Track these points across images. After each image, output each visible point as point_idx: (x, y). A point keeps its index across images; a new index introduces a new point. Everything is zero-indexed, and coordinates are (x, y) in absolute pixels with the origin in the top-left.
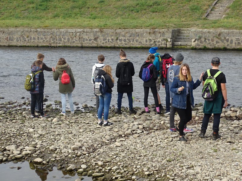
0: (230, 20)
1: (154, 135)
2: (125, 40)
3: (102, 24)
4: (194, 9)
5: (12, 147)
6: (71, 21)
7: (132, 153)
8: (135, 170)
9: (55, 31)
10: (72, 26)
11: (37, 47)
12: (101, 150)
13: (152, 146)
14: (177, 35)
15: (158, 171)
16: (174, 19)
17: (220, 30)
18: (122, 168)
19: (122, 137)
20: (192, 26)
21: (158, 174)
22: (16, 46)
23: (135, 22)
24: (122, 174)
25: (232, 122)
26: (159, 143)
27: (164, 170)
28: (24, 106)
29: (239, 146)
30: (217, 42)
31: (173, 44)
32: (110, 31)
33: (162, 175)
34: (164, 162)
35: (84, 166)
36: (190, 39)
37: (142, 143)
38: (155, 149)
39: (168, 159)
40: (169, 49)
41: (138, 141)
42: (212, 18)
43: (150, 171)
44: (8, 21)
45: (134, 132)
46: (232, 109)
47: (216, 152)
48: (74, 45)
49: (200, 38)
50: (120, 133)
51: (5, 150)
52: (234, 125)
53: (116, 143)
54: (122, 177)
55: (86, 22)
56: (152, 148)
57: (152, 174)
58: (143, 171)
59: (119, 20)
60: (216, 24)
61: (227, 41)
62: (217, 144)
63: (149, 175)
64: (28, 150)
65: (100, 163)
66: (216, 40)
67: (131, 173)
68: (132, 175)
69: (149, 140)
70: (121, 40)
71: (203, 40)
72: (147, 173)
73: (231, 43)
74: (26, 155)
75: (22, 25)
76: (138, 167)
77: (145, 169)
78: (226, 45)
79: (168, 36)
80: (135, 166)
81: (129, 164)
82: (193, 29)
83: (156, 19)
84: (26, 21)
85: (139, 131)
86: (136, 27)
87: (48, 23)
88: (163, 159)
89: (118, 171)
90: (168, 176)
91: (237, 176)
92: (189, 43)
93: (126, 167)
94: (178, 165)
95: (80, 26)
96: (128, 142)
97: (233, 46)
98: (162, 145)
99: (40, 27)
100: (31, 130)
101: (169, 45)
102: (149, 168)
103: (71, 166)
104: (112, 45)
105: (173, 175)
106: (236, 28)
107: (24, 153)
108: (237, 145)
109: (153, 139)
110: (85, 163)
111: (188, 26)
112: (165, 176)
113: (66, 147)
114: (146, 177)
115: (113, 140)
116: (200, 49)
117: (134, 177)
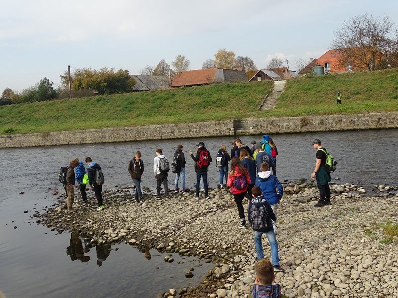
0: (279, 109)
1: (228, 212)
2: (196, 132)
3: (177, 119)
4: (250, 103)
5: (110, 231)
6: (151, 119)
7: (211, 229)
8: (214, 245)
9: (139, 127)
10: (153, 123)
11: (126, 141)
12: (185, 228)
13: (227, 222)
14: (238, 124)
15: (234, 244)
16: (234, 112)
17: (272, 119)
18: (203, 244)
19: (201, 216)
20: (250, 116)
21: (234, 246)
22: (108, 142)
23: (203, 116)
24: (204, 248)
25: (292, 196)
26: (232, 219)
27: (239, 243)
28: (118, 194)
29: (300, 217)
30: (271, 128)
31: (235, 132)
32: (183, 125)
33: (238, 248)
34: (238, 235)
35: (171, 244)
36: (248, 127)
37: (219, 220)
39: (241, 233)
40: (232, 136)
41: (215, 218)
42: (265, 108)
43: (228, 245)
44: (100, 122)
45: (211, 210)
46: (290, 184)
47: (281, 224)
48: (155, 138)
49: (257, 125)
50: (200, 212)
51: (104, 234)
52: (293, 199)
53: (197, 221)
54: (204, 252)
55: (164, 118)
57: (229, 247)
58: (221, 245)
59: (190, 115)
60: (269, 114)
61: (279, 126)
62: (281, 217)
63: (227, 248)
64: (123, 232)
65: (185, 240)
66: (269, 126)
67: (212, 247)
68: (213, 249)
69: (224, 217)
70: (193, 132)
71: (259, 127)
72: (225, 247)
73: (282, 128)
74: (122, 237)
75: (112, 125)
76: (217, 241)
77: (223, 244)
78: (278, 130)
79: (231, 126)
80: (214, 241)
81: (210, 240)
82: (251, 119)
83: (220, 113)
84: (115, 122)
85: (215, 209)
86: (204, 120)
87: (133, 121)
88: (237, 234)
89: (200, 246)
90: (243, 248)
91: (301, 244)
92: (248, 131)
93: (207, 242)
94: (250, 238)
95: (159, 123)
97: (284, 130)
98: (235, 221)
99: (126, 126)
100: (125, 214)
101: (232, 133)
102: (226, 242)
103: (161, 245)
104: (186, 136)
105: (247, 247)
106: (285, 116)
107: (120, 235)
108: (298, 216)
109: (227, 216)
110: (173, 241)
111: (247, 116)
112: (241, 248)
113: (155, 228)
114: (224, 250)
115: (193, 218)
116: (258, 135)
117: (214, 251)
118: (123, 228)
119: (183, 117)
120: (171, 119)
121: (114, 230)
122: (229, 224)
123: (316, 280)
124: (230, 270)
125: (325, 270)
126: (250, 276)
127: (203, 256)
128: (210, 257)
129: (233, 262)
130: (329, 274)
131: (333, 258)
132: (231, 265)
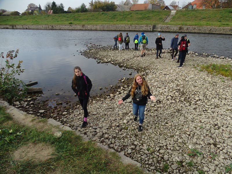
0: (172, 22)
2: (138, 28)
3: (131, 23)
4: (160, 19)
5: (105, 59)
6: (122, 22)
9: (117, 25)
10: (122, 24)
11: (112, 30)
12: (130, 60)
14: (154, 27)
16: (153, 22)
20: (159, 24)
22: (105, 30)
23: (141, 23)
28: (108, 48)
30: (167, 29)
31: (153, 30)
32: (133, 25)
35: (125, 65)
36: (158, 28)
40: (152, 31)
42: (166, 22)
44: (103, 22)
48: (123, 30)
49: (161, 28)
51: (103, 60)
55: (126, 22)
59: (136, 22)
60: (167, 24)
61: (170, 29)
65: (130, 64)
66: (166, 28)
68: (139, 67)
70: (137, 28)
71: (162, 28)
73: (171, 30)
74: (109, 61)
75: (107, 24)
78: (169, 31)
79: (152, 27)
82: (160, 25)
83: (148, 22)
84: (108, 22)
87: (115, 23)
89: (135, 66)
91: (170, 69)
92: (158, 30)
94: (153, 65)
95: (125, 24)
97: (172, 31)
99: (112, 24)
100: (110, 54)
101: (152, 30)
103: (122, 65)
104: (134, 30)
106: (173, 25)
112: (149, 68)
113: (120, 59)
116: (161, 31)
118: (109, 58)
119: (134, 23)
120: (129, 23)
121: (107, 59)
122: (146, 60)
123: (173, 79)
124: (144, 74)
125: (177, 77)
126: (151, 77)
127: (136, 69)
128: (138, 70)
129: (146, 72)
130: (178, 78)
131: (180, 74)
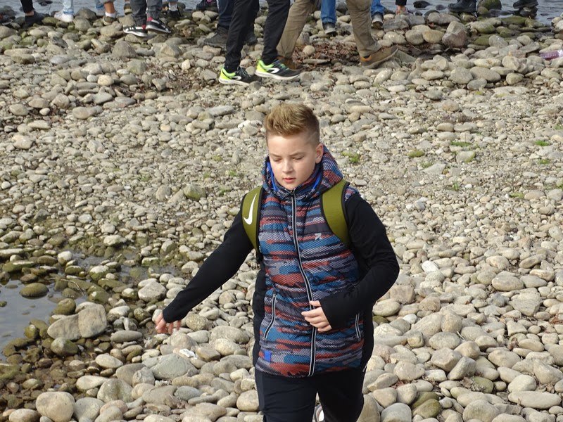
1: (153, 109)
7: (67, 171)
8: (70, 230)
13: (139, 146)
15: (152, 233)
18: (25, 224)
19: (41, 117)
21: (148, 241)
24: (24, 243)
25: (426, 64)
26: (163, 137)
27: (172, 229)
29: (436, 141)
33: (164, 247)
37: (108, 136)
38: (148, 157)
41: (94, 130)
43: (123, 234)
45: (85, 99)
50: (35, 102)
52: (429, 74)
54: (22, 256)
56: (138, 153)
57: (128, 243)
58: (98, 232)
62: (364, 139)
63: (117, 247)
67: (57, 240)
68: (61, 246)
69: (132, 126)
72: (110, 240)
77: (106, 228)
80: (71, 217)
81: (54, 210)
85: (101, 96)
88: (171, 192)
89: (11, 234)
90: (183, 249)
96: (58, 135)
98: (173, 144)
105: (201, 245)
108: (430, 139)
109: (145, 124)
117: (64, 255)
128: (42, 276)
129: (128, 300)
132: (119, 310)
